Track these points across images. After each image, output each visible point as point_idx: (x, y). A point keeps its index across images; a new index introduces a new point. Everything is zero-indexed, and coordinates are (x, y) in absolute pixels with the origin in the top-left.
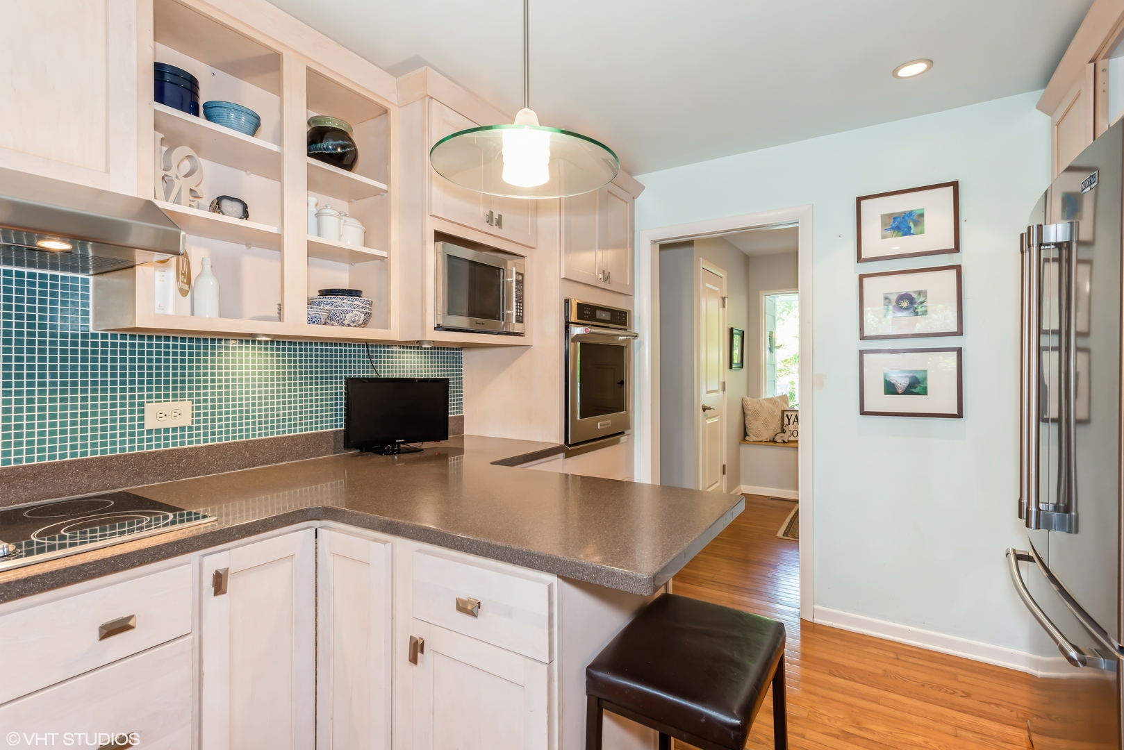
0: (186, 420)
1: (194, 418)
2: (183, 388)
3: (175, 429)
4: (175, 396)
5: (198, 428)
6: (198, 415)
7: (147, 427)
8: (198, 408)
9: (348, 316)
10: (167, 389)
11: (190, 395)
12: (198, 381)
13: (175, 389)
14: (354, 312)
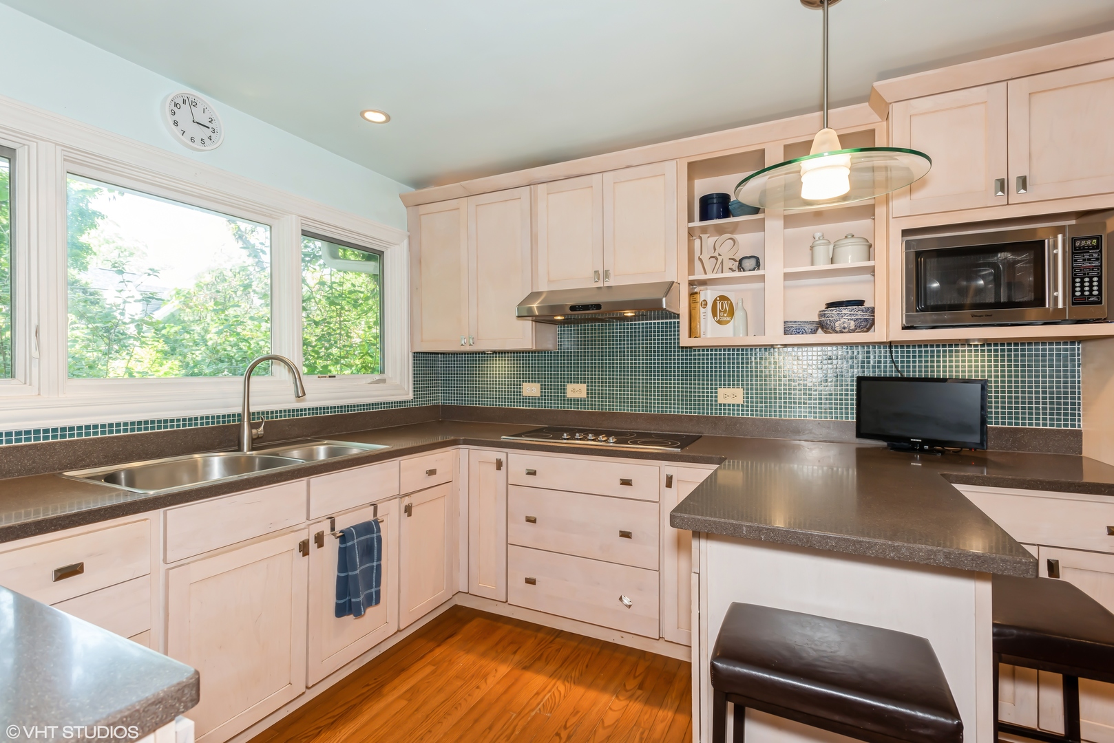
0: (739, 400)
1: (745, 400)
2: (738, 380)
3: (734, 405)
4: (734, 385)
5: (747, 406)
6: (747, 398)
7: (719, 402)
8: (747, 393)
9: (837, 324)
10: (729, 380)
11: (743, 385)
12: (747, 376)
13: (734, 380)
14: (842, 320)
